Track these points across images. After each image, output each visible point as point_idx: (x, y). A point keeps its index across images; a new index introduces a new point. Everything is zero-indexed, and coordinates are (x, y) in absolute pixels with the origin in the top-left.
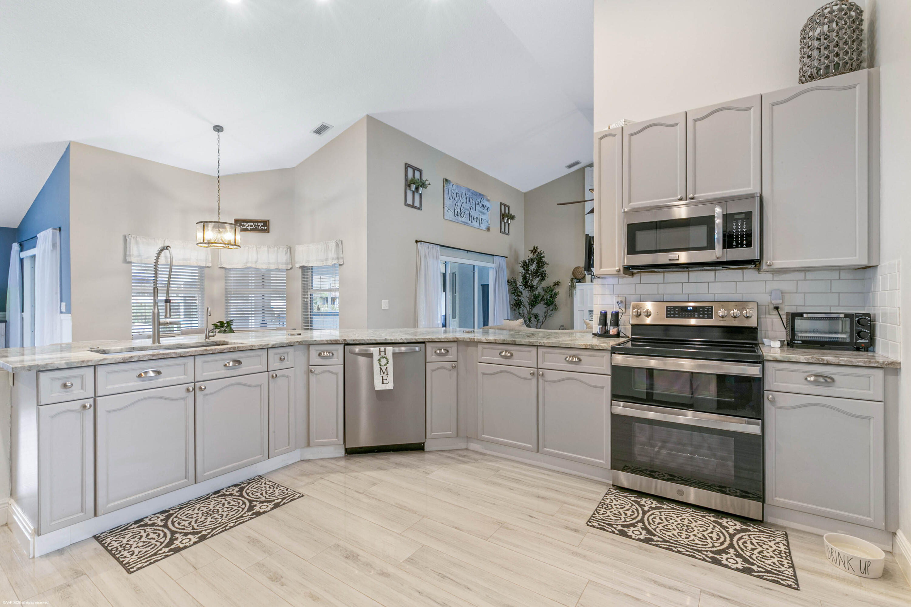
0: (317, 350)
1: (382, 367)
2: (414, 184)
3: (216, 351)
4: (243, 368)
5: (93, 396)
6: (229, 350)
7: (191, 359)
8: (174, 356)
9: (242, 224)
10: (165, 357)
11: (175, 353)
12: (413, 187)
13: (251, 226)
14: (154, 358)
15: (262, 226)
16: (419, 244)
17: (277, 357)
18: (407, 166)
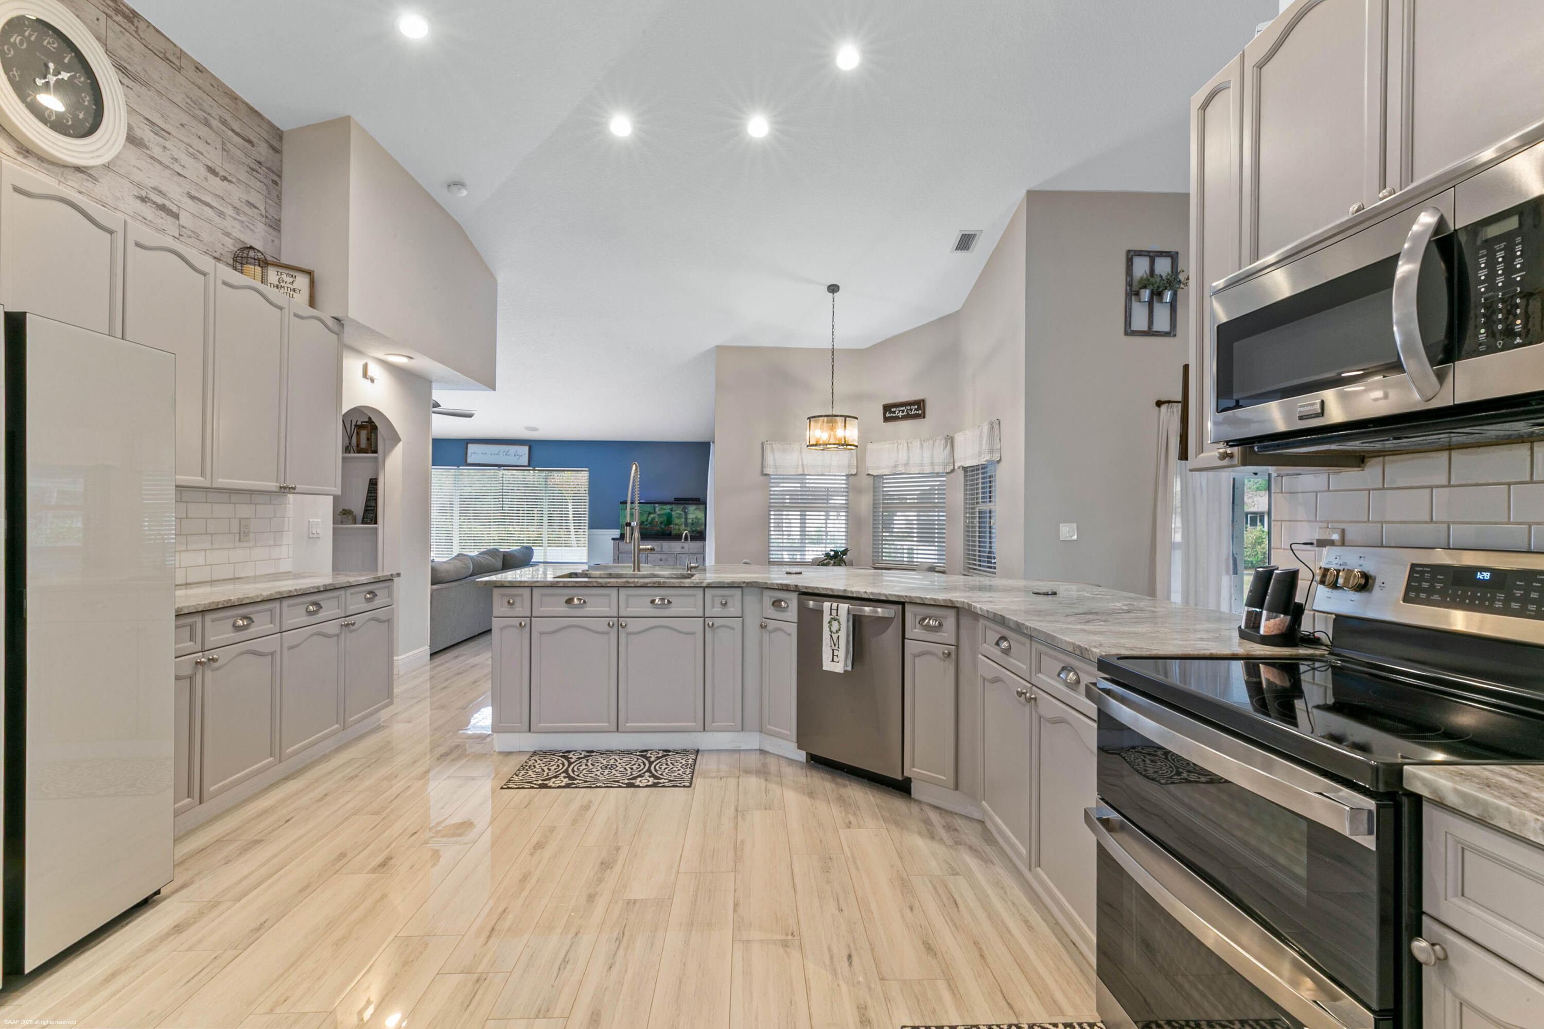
0: (771, 597)
1: (833, 635)
2: (1145, 287)
3: (639, 585)
4: (674, 609)
5: (530, 616)
6: (653, 585)
7: (615, 591)
8: (595, 584)
9: (893, 410)
10: (587, 585)
11: (596, 582)
12: (1146, 294)
13: (903, 411)
14: (577, 585)
15: (915, 410)
16: (1164, 408)
17: (717, 601)
18: (1131, 256)
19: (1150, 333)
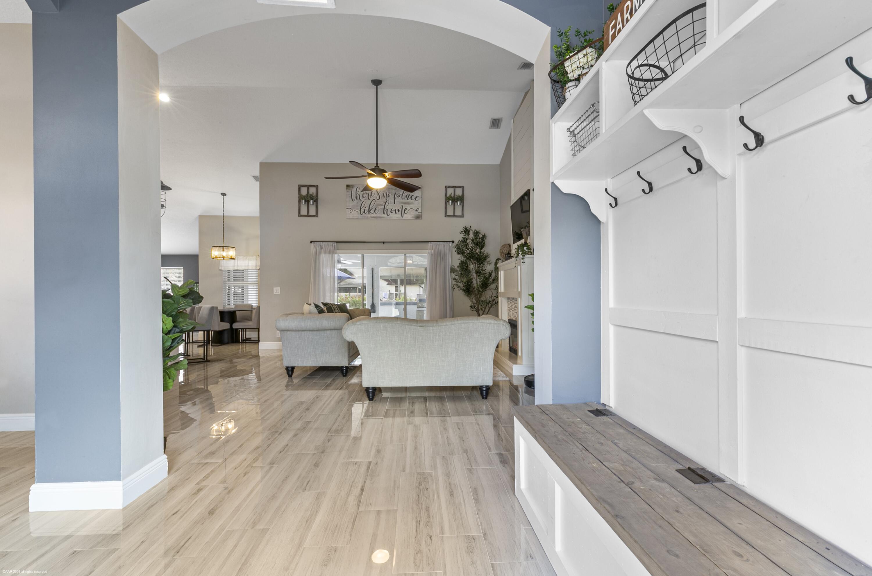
16: (312, 243)
18: (300, 187)
19: (308, 216)
